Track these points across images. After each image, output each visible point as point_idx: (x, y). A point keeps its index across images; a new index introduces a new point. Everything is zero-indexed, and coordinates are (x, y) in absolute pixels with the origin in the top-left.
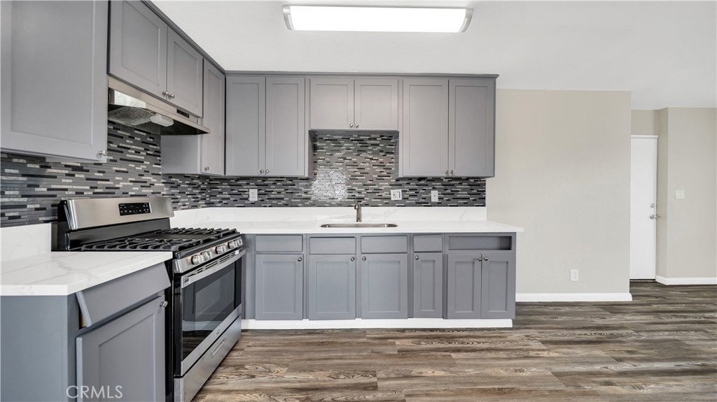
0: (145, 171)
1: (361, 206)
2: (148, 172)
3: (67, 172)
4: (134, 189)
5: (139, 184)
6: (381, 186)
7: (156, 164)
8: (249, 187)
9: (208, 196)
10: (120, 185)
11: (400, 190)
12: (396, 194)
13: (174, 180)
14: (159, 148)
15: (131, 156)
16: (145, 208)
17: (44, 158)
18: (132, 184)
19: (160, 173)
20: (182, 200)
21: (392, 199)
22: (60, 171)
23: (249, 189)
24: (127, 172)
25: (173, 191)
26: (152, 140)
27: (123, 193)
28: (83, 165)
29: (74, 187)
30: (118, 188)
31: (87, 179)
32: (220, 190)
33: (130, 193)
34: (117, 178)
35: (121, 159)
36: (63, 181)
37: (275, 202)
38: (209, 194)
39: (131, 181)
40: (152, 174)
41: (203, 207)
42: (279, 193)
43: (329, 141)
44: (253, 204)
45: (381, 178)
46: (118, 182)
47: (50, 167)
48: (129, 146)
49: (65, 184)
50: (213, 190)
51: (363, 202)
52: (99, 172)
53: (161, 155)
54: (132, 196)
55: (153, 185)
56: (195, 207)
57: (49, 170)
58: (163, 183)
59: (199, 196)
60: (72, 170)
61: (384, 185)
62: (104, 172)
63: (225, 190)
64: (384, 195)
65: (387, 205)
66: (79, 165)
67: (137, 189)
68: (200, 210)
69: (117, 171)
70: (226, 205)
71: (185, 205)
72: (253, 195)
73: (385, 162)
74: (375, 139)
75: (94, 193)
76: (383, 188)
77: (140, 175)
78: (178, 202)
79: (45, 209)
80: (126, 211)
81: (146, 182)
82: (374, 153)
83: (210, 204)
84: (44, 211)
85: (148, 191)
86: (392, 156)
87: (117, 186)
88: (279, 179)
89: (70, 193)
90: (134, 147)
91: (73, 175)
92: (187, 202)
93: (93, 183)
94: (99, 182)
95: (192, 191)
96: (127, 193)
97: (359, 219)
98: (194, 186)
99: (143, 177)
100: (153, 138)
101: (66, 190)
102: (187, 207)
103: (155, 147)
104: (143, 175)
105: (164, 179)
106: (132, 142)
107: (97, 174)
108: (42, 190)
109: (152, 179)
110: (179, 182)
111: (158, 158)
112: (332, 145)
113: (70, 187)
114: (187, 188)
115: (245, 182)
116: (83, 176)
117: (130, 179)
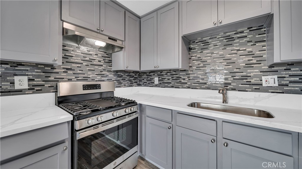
0: (104, 70)
1: (227, 90)
2: (105, 70)
3: (64, 71)
4: (98, 78)
5: (100, 76)
6: (250, 73)
7: (109, 66)
8: (154, 76)
9: (138, 81)
10: (91, 76)
11: (276, 77)
12: (270, 80)
13: (119, 73)
14: (111, 59)
15: (96, 63)
16: (98, 87)
17: (53, 65)
18: (96, 75)
19: (112, 70)
20: (123, 83)
21: (264, 85)
22: (60, 70)
23: (154, 77)
24: (94, 70)
25: (119, 79)
26: (107, 55)
27: (92, 80)
28: (71, 68)
29: (67, 77)
30: (90, 77)
31: (74, 74)
32: (143, 78)
33: (95, 80)
34: (89, 73)
35: (91, 65)
36: (62, 74)
37: (166, 85)
38: (139, 80)
39: (96, 74)
40: (108, 71)
41: (135, 86)
42: (169, 79)
43: (200, 43)
44: (156, 86)
45: (249, 65)
46: (90, 75)
47: (56, 69)
48: (95, 59)
49: (63, 76)
50: (141, 78)
51: (229, 87)
52: (80, 70)
53: (112, 62)
54: (96, 81)
55: (108, 76)
56: (132, 86)
57: (55, 70)
58: (113, 75)
59: (133, 81)
60: (66, 70)
61: (254, 72)
62: (82, 71)
63: (145, 78)
64: (253, 81)
65: (257, 90)
66: (70, 67)
67: (99, 78)
68: (134, 88)
69: (89, 70)
70: (145, 86)
71: (126, 85)
72: (156, 80)
73: (254, 51)
74: (242, 32)
75: (77, 80)
76: (252, 75)
77: (101, 72)
78: (122, 84)
79: (53, 87)
80: (87, 88)
81: (104, 75)
82: (241, 45)
83: (139, 85)
84: (53, 88)
85: (105, 79)
86: (263, 44)
87: (89, 76)
88: (169, 71)
89: (65, 80)
90: (97, 59)
91: (67, 72)
92: (126, 84)
93: (77, 76)
94: (80, 75)
95: (129, 79)
96: (94, 80)
97: (225, 101)
98: (130, 76)
99: (102, 73)
100: (108, 55)
101: (63, 78)
102: (126, 86)
103: (109, 59)
104: (103, 72)
105: (114, 73)
106: (97, 57)
107: (78, 71)
108: (52, 78)
109: (107, 73)
110: (122, 74)
111: (110, 64)
112: (202, 45)
113: (65, 77)
114: (126, 77)
115: (153, 74)
116: (72, 72)
117: (95, 73)
